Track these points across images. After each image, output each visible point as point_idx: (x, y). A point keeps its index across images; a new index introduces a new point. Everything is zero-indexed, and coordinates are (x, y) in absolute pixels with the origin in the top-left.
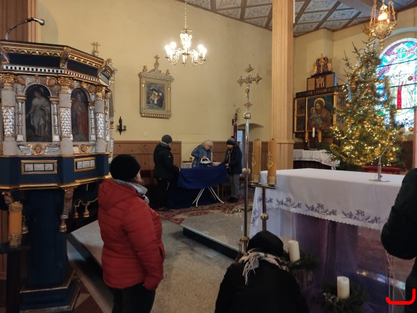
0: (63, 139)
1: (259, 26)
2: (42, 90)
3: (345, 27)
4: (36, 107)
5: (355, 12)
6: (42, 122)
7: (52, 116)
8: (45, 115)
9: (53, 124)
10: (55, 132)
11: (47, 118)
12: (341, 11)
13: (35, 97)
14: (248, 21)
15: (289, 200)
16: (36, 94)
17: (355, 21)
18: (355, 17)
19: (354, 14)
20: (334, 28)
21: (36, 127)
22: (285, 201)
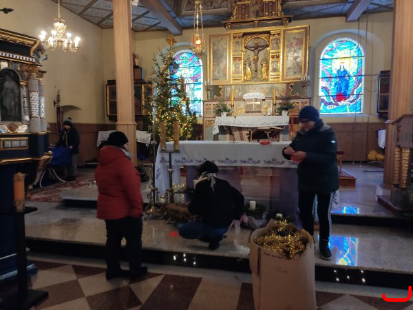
0: (32, 119)
1: (74, 12)
2: (12, 74)
3: (145, 30)
4: (7, 89)
5: (156, 22)
6: (13, 103)
7: (22, 99)
8: (15, 97)
9: (22, 105)
10: (25, 113)
11: (17, 100)
12: (147, 19)
13: (6, 80)
14: (64, 5)
15: (184, 159)
16: (7, 77)
17: (154, 28)
18: (155, 25)
19: (155, 23)
20: (137, 29)
21: (8, 108)
22: (181, 160)
